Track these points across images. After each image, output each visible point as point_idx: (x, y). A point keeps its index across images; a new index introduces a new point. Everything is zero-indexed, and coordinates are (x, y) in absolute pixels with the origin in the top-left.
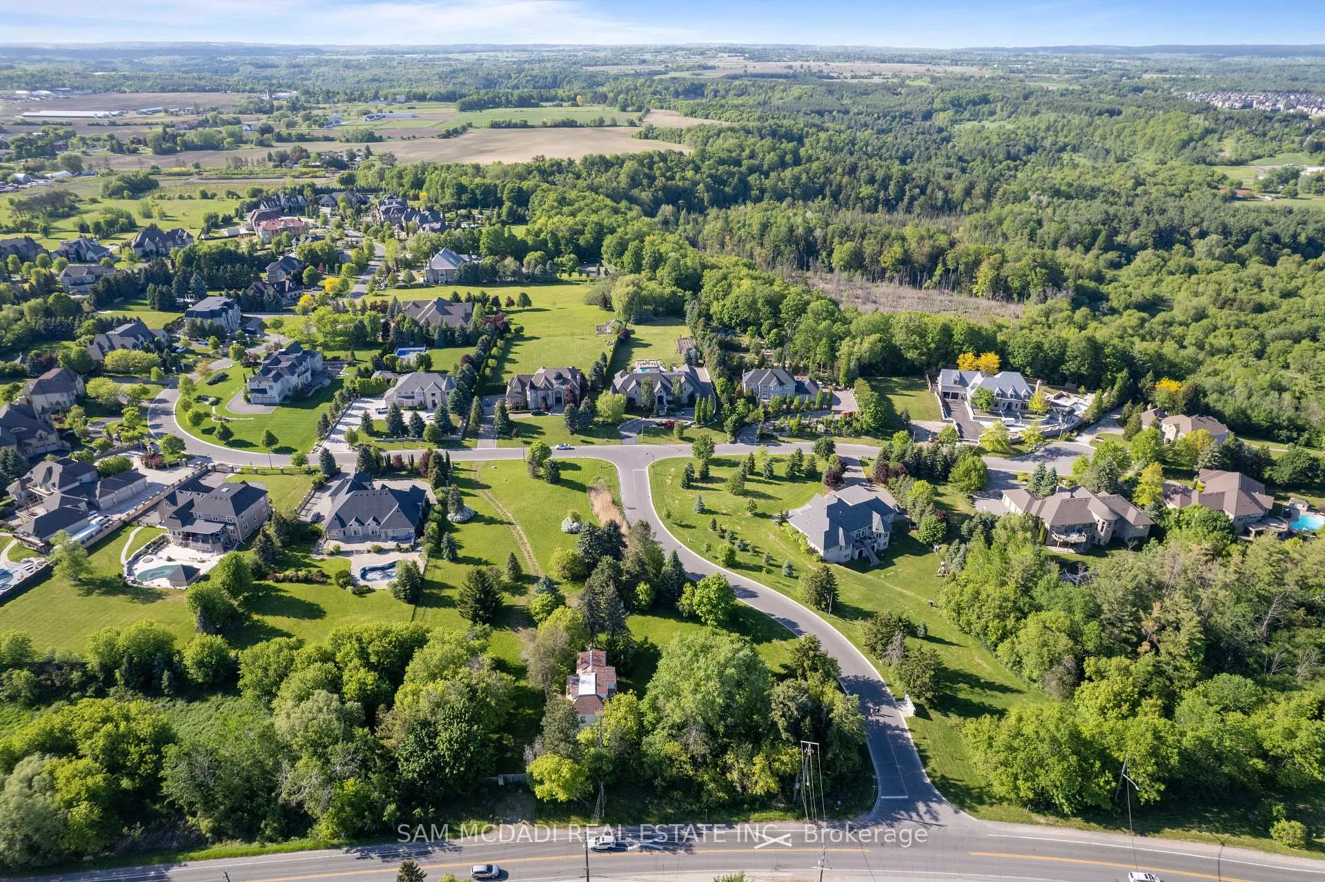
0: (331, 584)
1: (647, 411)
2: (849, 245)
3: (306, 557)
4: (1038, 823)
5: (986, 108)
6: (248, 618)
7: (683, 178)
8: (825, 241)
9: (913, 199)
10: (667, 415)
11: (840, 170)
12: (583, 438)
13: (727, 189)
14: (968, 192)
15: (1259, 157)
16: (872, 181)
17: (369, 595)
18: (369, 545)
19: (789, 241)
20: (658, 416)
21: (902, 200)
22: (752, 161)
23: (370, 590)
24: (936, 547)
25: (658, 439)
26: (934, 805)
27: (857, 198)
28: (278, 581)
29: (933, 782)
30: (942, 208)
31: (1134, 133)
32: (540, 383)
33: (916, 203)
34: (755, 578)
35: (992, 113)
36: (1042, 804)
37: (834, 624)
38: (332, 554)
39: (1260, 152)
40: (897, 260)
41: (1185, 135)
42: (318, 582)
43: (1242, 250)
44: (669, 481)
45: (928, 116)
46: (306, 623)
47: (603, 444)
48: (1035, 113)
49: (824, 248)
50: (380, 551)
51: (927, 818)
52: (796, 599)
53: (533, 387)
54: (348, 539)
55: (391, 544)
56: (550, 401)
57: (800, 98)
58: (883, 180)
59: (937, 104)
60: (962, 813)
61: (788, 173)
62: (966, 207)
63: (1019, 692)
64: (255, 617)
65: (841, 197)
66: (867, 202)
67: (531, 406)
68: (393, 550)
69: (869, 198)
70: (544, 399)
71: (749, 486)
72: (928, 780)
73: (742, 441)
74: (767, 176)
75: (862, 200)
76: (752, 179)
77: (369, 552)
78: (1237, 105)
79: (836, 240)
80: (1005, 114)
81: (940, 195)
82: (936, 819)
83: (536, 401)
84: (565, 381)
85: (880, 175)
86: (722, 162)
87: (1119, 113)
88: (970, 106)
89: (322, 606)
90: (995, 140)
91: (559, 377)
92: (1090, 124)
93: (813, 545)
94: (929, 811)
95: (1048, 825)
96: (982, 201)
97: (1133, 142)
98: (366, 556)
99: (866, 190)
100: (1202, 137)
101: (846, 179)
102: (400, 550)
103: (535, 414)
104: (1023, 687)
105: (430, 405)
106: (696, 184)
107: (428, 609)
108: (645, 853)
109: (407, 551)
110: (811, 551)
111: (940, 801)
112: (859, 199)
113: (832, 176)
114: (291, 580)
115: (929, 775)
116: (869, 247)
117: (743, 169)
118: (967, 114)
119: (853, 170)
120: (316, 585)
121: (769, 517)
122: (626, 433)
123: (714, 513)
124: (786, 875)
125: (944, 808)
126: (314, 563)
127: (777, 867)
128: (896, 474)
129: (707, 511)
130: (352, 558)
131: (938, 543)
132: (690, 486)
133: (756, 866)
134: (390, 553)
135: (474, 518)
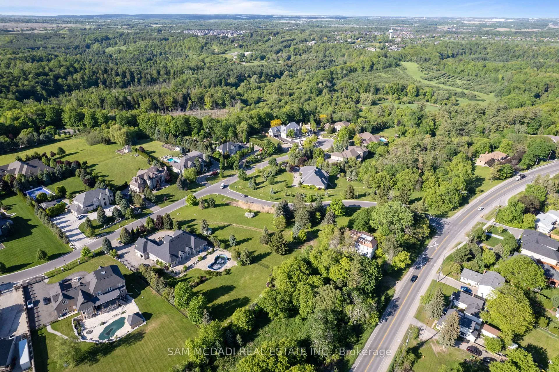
0: (210, 278)
1: (202, 172)
2: (148, 100)
5: (112, 42)
7: (23, 85)
8: (134, 100)
9: (139, 80)
10: (208, 171)
11: (100, 72)
12: (191, 190)
13: (50, 88)
14: (159, 72)
15: (227, 51)
16: (117, 75)
17: (232, 271)
18: (194, 260)
19: (118, 104)
20: (205, 173)
21: (134, 81)
22: (54, 73)
23: (229, 270)
24: (338, 175)
25: (216, 181)
27: (115, 83)
29: (435, 217)
30: (151, 82)
31: (181, 46)
32: (151, 176)
33: (141, 81)
35: (116, 43)
36: (455, 208)
37: (361, 200)
38: (185, 271)
39: (226, 49)
40: (173, 102)
41: (200, 45)
42: (206, 280)
43: (262, 79)
44: (246, 190)
45: (88, 47)
46: (232, 293)
47: (201, 190)
48: (135, 42)
49: (136, 104)
50: (204, 258)
55: (203, 254)
56: (159, 182)
57: (11, 42)
58: (123, 74)
59: (88, 41)
60: (448, 218)
61: (78, 76)
62: (161, 80)
65: (107, 83)
66: (120, 84)
67: (152, 187)
68: (207, 255)
69: (120, 82)
70: (157, 182)
71: (276, 180)
74: (66, 80)
75: (117, 84)
76: (60, 80)
77: (199, 261)
78: (203, 34)
79: (140, 99)
80: (122, 43)
81: (149, 76)
82: (447, 222)
83: (153, 184)
84: (161, 172)
85: (120, 71)
86: (38, 75)
87: (168, 39)
88: (104, 42)
89: (226, 285)
90: (136, 54)
91: (157, 170)
92: (161, 44)
93: (318, 187)
94: (444, 222)
95: (458, 211)
96: (166, 76)
97: (182, 49)
99: (118, 79)
100: (206, 46)
101: (105, 75)
102: (211, 253)
103: (158, 190)
105: (103, 206)
106: (33, 87)
108: (426, 266)
109: (213, 252)
110: (320, 189)
111: (442, 219)
112: (116, 84)
113: (98, 75)
116: (157, 100)
117: (52, 77)
118: (104, 44)
119: (106, 71)
120: (207, 282)
121: (292, 186)
122: (203, 183)
123: (277, 192)
124: (448, 249)
125: (444, 219)
126: (185, 278)
127: (445, 249)
128: (305, 161)
129: (275, 193)
130: (196, 267)
131: (339, 174)
132: (257, 189)
133: (442, 252)
134: (207, 257)
135: (214, 230)
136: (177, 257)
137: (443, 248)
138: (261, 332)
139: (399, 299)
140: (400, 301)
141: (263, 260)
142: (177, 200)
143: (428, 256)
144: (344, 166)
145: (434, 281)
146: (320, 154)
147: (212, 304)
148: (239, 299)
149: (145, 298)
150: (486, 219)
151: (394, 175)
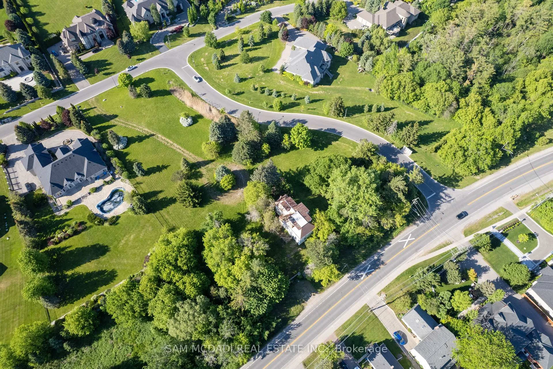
0: (91, 227)
1: (160, 26)
3: (54, 217)
4: (478, 180)
6: (66, 276)
10: (172, 24)
12: (135, 57)
17: (119, 221)
18: (85, 190)
20: (167, 26)
23: (118, 217)
24: (350, 57)
25: (177, 42)
26: (445, 191)
28: (57, 243)
29: (438, 181)
32: (86, 30)
34: (298, 111)
37: (349, 122)
38: (69, 207)
42: (83, 230)
44: (207, 68)
46: (103, 259)
47: (151, 57)
50: (97, 190)
51: (447, 198)
52: (323, 115)
53: (83, 34)
54: (69, 193)
55: (98, 183)
56: (99, 39)
60: (456, 189)
63: (431, 121)
64: (69, 273)
67: (88, 46)
68: (103, 185)
70: (95, 40)
72: (436, 181)
73: (220, 26)
77: (90, 193)
82: (450, 197)
83: (89, 42)
84: (100, 23)
89: (101, 243)
91: (95, 21)
93: (305, 80)
94: (446, 195)
95: (481, 178)
98: (90, 197)
102: (108, 183)
103: (95, 51)
104: (431, 118)
105: (19, 71)
107: (161, 212)
108: (370, 276)
109: (112, 182)
110: (307, 83)
111: (446, 189)
114: (65, 239)
115: (436, 179)
120: (83, 233)
121: (272, 70)
122: (157, 45)
123: (245, 79)
124: (422, 252)
125: (449, 191)
126: (65, 218)
127: (416, 250)
128: (311, 22)
129: (242, 80)
130: (84, 203)
131: (351, 55)
132: (221, 68)
133: (410, 255)
134: (104, 188)
135: (130, 141)
136: (61, 187)
137: (414, 249)
138: (105, 334)
139: (299, 325)
140: (300, 328)
141: (164, 209)
142: (114, 73)
143: (383, 259)
144: (363, 43)
145: (366, 307)
146: (340, 11)
147: (73, 272)
148: (105, 271)
149: (11, 239)
150: (518, 205)
151: (422, 83)
